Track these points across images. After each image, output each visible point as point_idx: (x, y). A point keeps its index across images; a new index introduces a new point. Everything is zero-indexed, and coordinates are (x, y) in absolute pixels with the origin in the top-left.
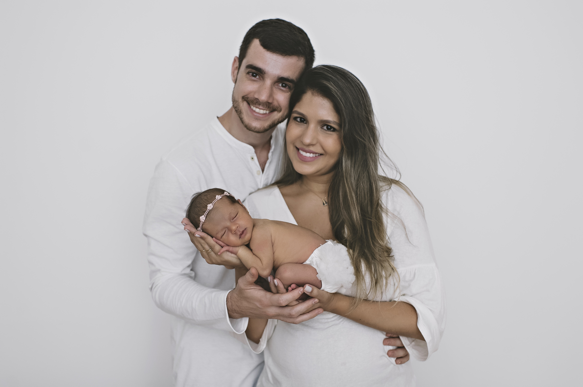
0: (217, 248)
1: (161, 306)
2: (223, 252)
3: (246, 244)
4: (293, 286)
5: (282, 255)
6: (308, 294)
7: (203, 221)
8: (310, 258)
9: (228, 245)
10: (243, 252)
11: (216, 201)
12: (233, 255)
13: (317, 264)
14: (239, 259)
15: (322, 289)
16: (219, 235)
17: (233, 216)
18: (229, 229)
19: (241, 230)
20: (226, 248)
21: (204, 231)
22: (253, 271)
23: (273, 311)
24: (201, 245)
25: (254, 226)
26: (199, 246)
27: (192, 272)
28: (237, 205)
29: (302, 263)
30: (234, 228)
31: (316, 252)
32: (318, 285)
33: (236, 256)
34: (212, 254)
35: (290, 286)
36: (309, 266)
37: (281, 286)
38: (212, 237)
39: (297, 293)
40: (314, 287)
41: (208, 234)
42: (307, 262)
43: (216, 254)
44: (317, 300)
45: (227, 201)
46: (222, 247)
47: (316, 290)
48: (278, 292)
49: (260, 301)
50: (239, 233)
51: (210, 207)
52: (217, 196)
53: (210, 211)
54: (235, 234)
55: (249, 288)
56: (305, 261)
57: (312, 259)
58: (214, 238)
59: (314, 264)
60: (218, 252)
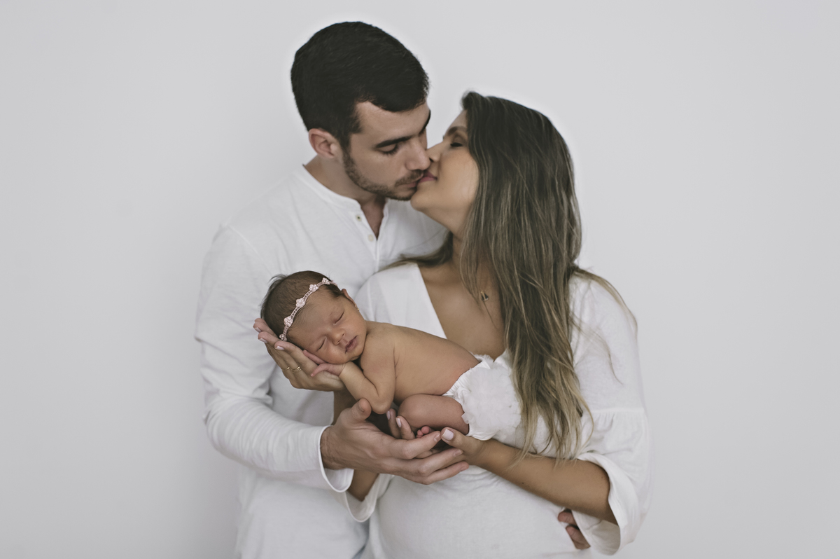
0: (310, 365)
1: (221, 448)
2: (319, 372)
3: (354, 359)
4: (425, 429)
5: (409, 382)
6: (447, 442)
7: (290, 325)
8: (453, 388)
9: (327, 362)
10: (349, 372)
11: (308, 294)
12: (333, 376)
13: (463, 398)
14: (341, 381)
15: (470, 434)
16: (314, 347)
17: (336, 317)
18: (331, 339)
19: (349, 340)
20: (323, 367)
21: (290, 339)
22: (364, 404)
23: (391, 464)
24: (285, 361)
25: (368, 333)
26: (282, 362)
27: (268, 397)
28: (342, 300)
29: (441, 395)
30: (337, 336)
31: (463, 378)
32: (464, 429)
33: (337, 378)
34: (302, 375)
35: (420, 429)
36: (452, 399)
37: (407, 428)
38: (302, 349)
39: (432, 439)
40: (458, 433)
41: (296, 344)
42: (449, 393)
43: (308, 374)
44: (460, 452)
45: (327, 294)
46: (318, 365)
47: (459, 437)
48: (400, 436)
49: (372, 448)
50: (345, 344)
51: (301, 303)
52: (311, 286)
53: (301, 310)
54: (340, 345)
55: (357, 428)
56: (445, 393)
57: (457, 389)
58: (305, 351)
59: (459, 397)
60: (312, 372)
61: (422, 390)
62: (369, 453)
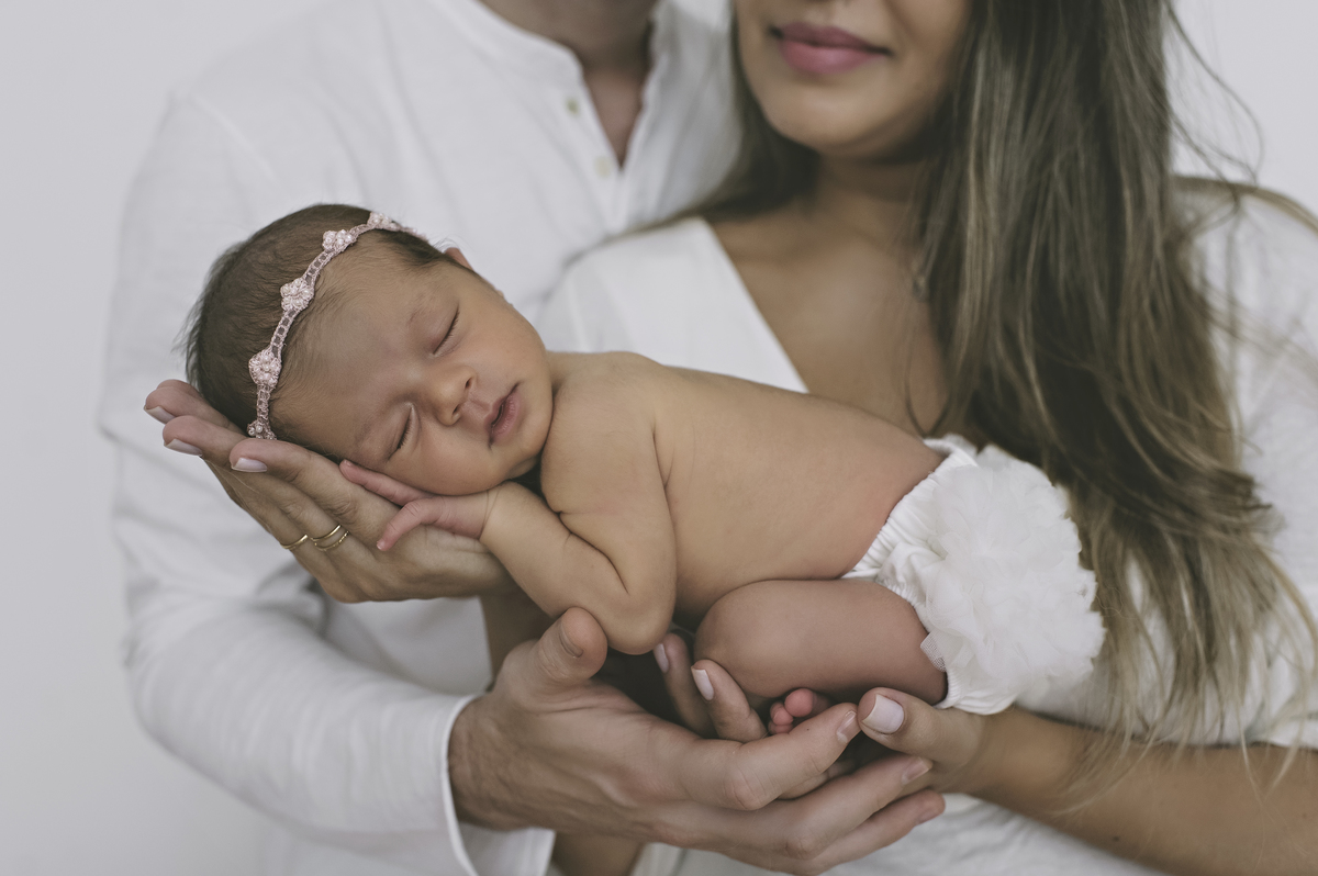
0: (372, 512)
2: (406, 535)
3: (521, 472)
4: (800, 701)
6: (881, 739)
7: (273, 381)
8: (875, 547)
9: (431, 494)
10: (510, 521)
11: (322, 260)
12: (462, 542)
13: (915, 580)
14: (490, 554)
15: (952, 699)
16: (374, 446)
17: (437, 329)
18: (429, 407)
19: (491, 399)
20: (419, 510)
21: (283, 431)
22: (578, 629)
24: (285, 513)
26: (275, 517)
28: (444, 271)
29: (837, 577)
30: (448, 390)
31: (904, 513)
32: (931, 688)
33: (477, 546)
34: (354, 552)
35: (781, 699)
36: (876, 585)
37: (734, 701)
38: (336, 460)
39: (829, 733)
40: (915, 704)
41: (310, 448)
42: (863, 570)
43: (369, 545)
44: (922, 767)
45: (385, 256)
46: (399, 506)
47: (923, 715)
49: (619, 772)
50: (481, 417)
51: (299, 295)
52: (329, 236)
53: (302, 316)
54: (462, 422)
55: (564, 705)
56: (850, 568)
57: (888, 552)
58: (346, 465)
59: (901, 578)
60: (380, 535)
61: (767, 571)
62: (609, 787)
